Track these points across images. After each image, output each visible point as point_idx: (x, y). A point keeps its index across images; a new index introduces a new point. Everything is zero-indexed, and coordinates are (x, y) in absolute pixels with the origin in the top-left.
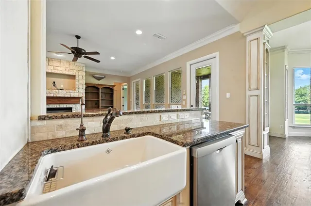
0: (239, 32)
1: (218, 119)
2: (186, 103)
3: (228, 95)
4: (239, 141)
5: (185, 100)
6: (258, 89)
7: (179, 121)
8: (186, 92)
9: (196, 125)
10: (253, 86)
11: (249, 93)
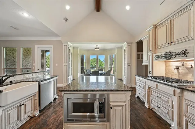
0: (61, 40)
1: (53, 75)
2: (35, 68)
3: (57, 65)
4: (55, 80)
5: (34, 66)
6: (67, 63)
7: (33, 77)
8: (35, 61)
9: (41, 78)
10: (65, 62)
11: (64, 64)
